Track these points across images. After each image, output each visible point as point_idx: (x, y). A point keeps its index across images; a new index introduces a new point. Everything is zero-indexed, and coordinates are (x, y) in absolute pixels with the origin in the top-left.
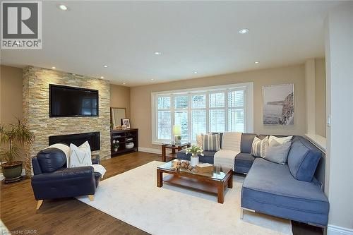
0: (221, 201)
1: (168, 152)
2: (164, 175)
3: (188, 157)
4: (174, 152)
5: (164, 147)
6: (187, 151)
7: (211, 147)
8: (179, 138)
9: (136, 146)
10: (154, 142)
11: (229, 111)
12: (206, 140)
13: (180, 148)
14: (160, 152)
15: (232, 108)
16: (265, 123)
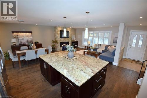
0: (96, 58)
1: (86, 48)
2: (85, 53)
3: (91, 49)
4: (88, 48)
5: (85, 47)
6: (91, 48)
7: (97, 47)
8: (90, 45)
9: (77, 46)
10: (82, 45)
11: (105, 38)
12: (96, 46)
13: (89, 47)
14: (84, 48)
15: (106, 37)
16: (113, 42)
